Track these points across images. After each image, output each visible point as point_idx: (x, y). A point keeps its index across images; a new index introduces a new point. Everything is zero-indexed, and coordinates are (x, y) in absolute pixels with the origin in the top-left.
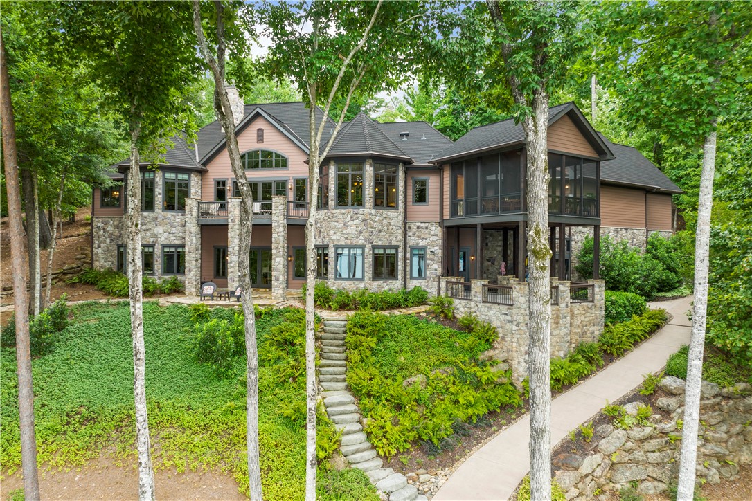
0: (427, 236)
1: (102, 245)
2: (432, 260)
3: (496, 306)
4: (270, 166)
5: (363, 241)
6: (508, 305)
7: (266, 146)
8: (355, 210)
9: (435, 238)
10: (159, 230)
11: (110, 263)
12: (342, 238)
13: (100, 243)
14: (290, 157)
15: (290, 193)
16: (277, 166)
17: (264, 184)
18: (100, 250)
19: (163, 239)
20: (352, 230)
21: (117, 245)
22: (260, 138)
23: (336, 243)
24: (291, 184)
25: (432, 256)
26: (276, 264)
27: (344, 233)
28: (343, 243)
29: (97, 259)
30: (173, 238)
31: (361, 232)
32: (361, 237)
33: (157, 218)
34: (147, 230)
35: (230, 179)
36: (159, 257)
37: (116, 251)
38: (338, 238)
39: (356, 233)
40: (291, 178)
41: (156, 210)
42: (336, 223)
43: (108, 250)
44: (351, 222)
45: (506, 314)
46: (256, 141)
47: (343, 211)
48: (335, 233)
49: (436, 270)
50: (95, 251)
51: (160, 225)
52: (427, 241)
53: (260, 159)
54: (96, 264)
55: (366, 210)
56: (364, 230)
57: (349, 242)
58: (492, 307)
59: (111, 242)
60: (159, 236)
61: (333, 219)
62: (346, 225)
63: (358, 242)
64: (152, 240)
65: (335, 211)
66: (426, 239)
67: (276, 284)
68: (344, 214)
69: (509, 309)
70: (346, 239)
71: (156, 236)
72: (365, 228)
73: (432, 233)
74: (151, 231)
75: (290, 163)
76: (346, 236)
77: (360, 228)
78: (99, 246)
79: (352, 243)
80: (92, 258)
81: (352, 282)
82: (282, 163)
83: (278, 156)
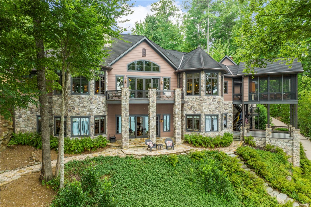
0: (227, 108)
1: (23, 116)
2: (230, 119)
3: (281, 140)
4: (150, 70)
5: (218, 112)
6: (288, 139)
7: (147, 59)
8: (214, 97)
9: (231, 109)
10: (93, 107)
11: (31, 128)
12: (209, 111)
13: (21, 114)
14: (161, 66)
15: (161, 85)
16: (154, 70)
17: (146, 80)
18: (21, 120)
19: (95, 112)
20: (213, 106)
21: (36, 116)
22: (144, 54)
23: (206, 113)
24: (162, 81)
25: (230, 118)
26: (178, 126)
27: (209, 108)
28: (209, 113)
29: (19, 125)
30: (99, 111)
31: (217, 108)
32: (217, 110)
33: (92, 99)
34: (84, 107)
35: (126, 76)
36: (93, 124)
37: (36, 120)
38: (207, 111)
39: (215, 108)
40: (162, 77)
41: (91, 94)
42: (205, 103)
43: (28, 119)
44: (212, 103)
45: (288, 143)
46: (142, 55)
47: (209, 97)
48: (205, 108)
49: (231, 124)
50: (16, 120)
51: (94, 104)
52: (228, 110)
53: (144, 66)
54: (18, 130)
55: (219, 97)
56: (218, 106)
57: (211, 113)
58: (279, 140)
59: (31, 114)
60: (93, 110)
61: (204, 101)
62: (210, 104)
63: (216, 112)
64: (88, 113)
65: (205, 97)
66: (227, 110)
67: (178, 137)
68: (209, 99)
69: (289, 140)
70: (210, 111)
71: (91, 110)
72: (219, 106)
73: (230, 107)
74: (88, 108)
75: (161, 69)
76: (210, 110)
77: (216, 106)
78: (20, 117)
79: (213, 113)
80: (13, 125)
81: (212, 133)
82: (157, 69)
83: (154, 65)
